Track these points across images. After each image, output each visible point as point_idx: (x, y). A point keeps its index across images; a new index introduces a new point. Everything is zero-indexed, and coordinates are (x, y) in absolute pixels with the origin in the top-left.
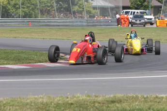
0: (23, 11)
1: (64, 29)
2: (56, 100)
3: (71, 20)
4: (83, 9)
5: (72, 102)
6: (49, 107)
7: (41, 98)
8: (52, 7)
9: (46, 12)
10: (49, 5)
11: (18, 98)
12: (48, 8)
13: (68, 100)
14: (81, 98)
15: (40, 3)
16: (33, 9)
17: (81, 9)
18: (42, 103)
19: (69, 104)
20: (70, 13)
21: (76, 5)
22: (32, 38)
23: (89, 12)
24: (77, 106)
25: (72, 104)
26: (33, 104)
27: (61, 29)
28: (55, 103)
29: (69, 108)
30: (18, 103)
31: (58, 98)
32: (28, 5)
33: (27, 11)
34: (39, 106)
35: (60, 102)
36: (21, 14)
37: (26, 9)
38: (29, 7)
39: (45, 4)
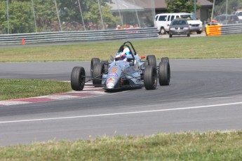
0: (12, 24)
1: (72, 45)
2: (73, 146)
3: (82, 32)
4: (99, 15)
5: (97, 148)
6: (64, 156)
7: (50, 144)
8: (54, 15)
9: (45, 22)
10: (49, 12)
11: (17, 146)
12: (49, 17)
13: (90, 144)
14: (108, 142)
15: (36, 10)
16: (26, 20)
17: (96, 16)
18: (53, 152)
19: (92, 150)
20: (80, 22)
21: (88, 10)
22: (28, 61)
23: (107, 20)
24: (104, 154)
25: (96, 150)
26: (40, 154)
27: (69, 46)
28: (72, 150)
29: (92, 156)
30: (18, 153)
31: (76, 144)
32: (19, 14)
33: (18, 24)
34: (49, 155)
35: (79, 148)
36: (8, 27)
37: (16, 20)
38: (21, 17)
39: (42, 11)
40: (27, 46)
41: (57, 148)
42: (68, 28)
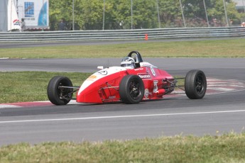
0: (136, 19)
1: (196, 42)
2: (200, 141)
3: (206, 28)
4: (224, 12)
5: (224, 143)
6: (191, 151)
7: (177, 138)
8: (178, 11)
9: (168, 18)
10: (173, 8)
11: (144, 140)
12: (172, 13)
13: (217, 140)
14: (236, 138)
15: (160, 5)
16: (150, 16)
17: (220, 13)
18: (180, 146)
19: (219, 146)
20: (204, 19)
21: (213, 7)
22: (151, 56)
23: (232, 17)
24: (231, 150)
25: (223, 146)
26: (167, 148)
27: (192, 42)
28: (199, 145)
29: (220, 152)
30: (145, 146)
31: (203, 139)
32: (143, 9)
33: (141, 19)
34: (176, 150)
35: (206, 144)
36: (132, 23)
37: (139, 16)
38: (144, 12)
39: (166, 7)
40: (150, 41)
41: (184, 142)
42: (192, 24)
